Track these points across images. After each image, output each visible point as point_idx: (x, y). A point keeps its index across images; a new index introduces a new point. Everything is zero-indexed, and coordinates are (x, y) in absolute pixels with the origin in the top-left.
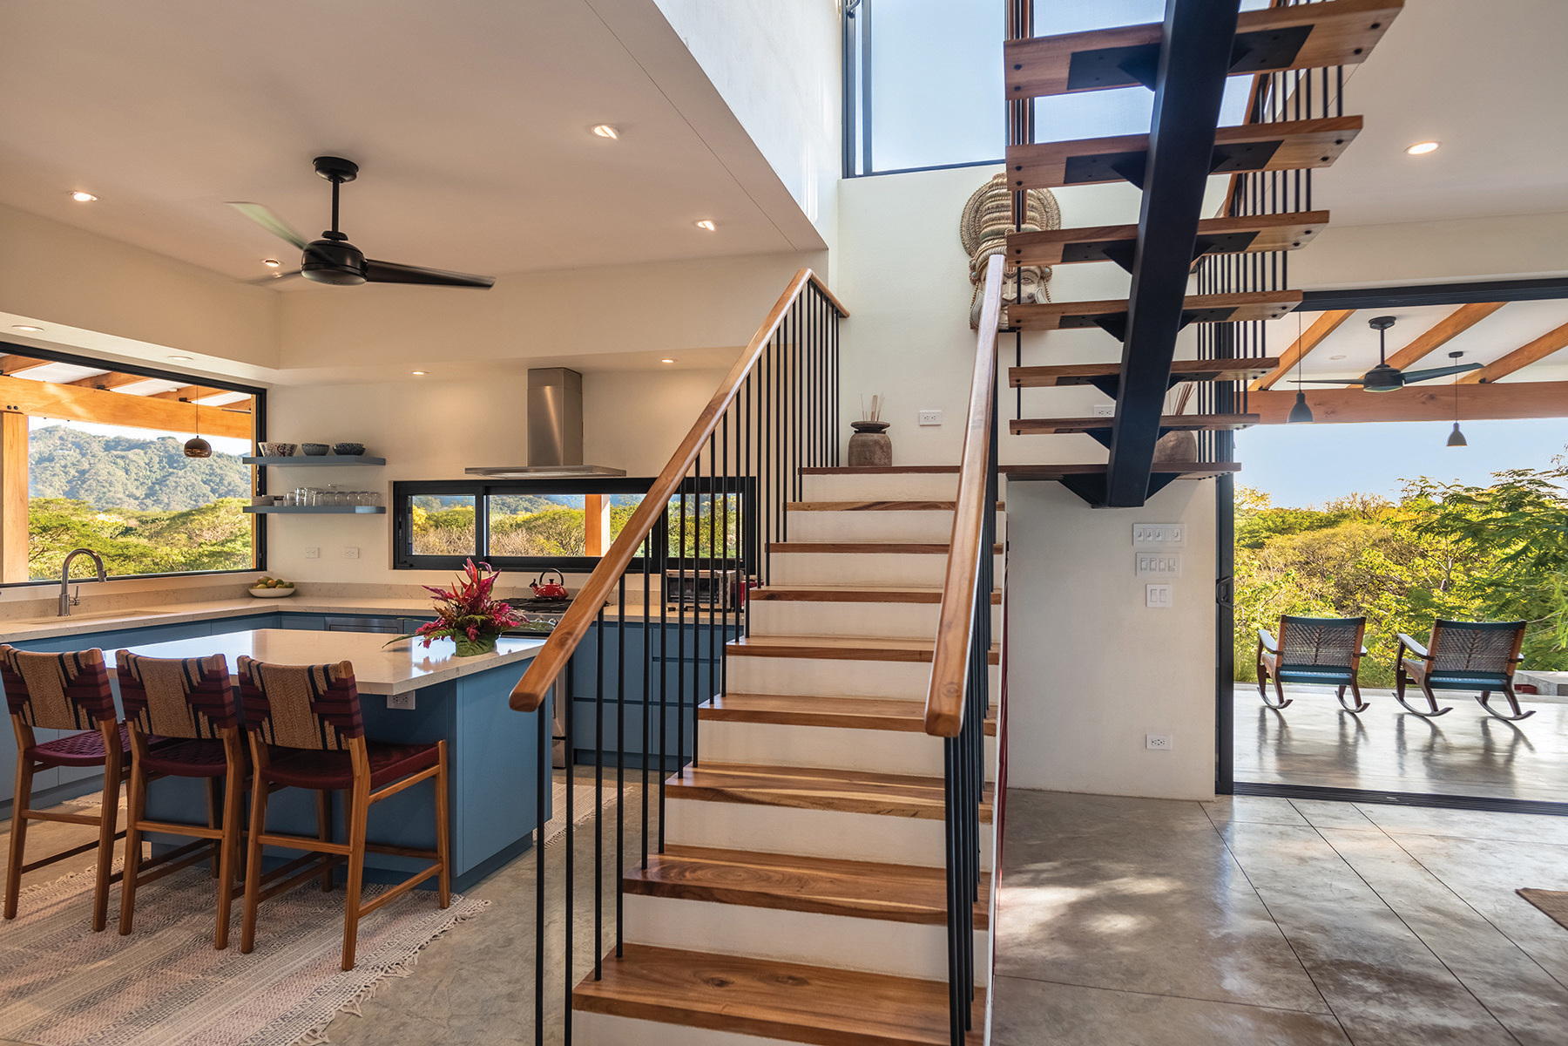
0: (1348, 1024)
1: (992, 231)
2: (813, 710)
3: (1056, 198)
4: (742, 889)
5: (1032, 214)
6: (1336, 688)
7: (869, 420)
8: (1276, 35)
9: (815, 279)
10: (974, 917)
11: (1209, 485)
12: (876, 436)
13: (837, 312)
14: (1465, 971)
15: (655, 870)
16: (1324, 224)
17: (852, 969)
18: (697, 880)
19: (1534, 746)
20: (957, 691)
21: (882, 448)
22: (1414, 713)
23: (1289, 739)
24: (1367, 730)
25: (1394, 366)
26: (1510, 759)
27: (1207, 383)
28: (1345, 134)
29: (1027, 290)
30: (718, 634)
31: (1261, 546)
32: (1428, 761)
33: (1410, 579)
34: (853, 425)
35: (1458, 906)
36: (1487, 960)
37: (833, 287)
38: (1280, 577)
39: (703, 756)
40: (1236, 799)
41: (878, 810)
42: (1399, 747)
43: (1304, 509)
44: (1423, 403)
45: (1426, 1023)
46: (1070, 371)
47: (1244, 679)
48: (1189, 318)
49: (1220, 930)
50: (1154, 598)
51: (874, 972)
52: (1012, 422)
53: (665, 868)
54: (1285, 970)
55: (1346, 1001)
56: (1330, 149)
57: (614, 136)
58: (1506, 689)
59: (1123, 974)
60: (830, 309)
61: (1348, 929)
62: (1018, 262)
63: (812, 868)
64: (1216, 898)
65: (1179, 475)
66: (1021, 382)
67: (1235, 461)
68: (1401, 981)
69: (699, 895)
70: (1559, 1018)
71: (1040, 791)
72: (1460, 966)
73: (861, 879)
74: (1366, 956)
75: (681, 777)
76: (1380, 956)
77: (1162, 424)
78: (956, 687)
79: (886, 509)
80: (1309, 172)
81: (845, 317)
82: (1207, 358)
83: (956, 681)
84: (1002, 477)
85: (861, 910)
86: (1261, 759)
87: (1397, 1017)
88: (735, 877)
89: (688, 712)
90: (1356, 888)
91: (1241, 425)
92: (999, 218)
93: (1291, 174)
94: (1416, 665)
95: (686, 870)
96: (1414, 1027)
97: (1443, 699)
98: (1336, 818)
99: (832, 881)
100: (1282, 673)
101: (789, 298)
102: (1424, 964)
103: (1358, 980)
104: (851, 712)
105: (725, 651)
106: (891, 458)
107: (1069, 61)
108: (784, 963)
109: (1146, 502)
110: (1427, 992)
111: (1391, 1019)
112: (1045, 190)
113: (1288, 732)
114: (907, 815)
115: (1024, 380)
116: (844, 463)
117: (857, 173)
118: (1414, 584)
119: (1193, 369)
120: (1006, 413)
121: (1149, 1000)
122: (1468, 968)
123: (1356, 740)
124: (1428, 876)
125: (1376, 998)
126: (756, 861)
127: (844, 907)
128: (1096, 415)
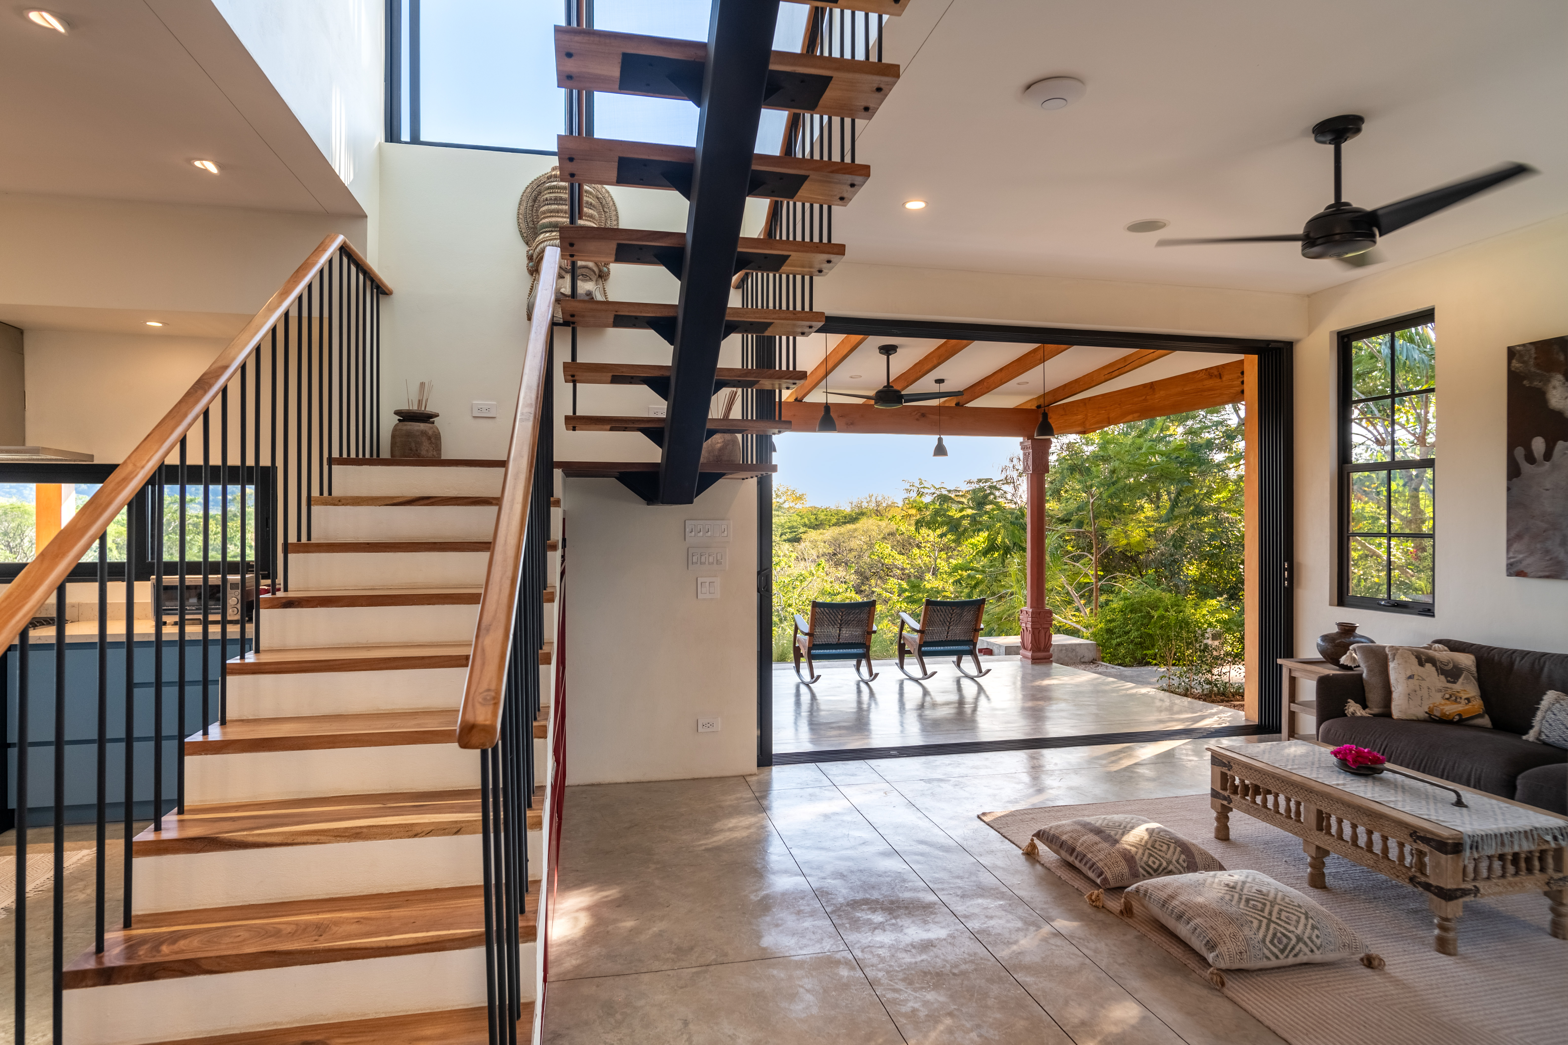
0: (858, 954)
1: (550, 223)
2: (340, 730)
3: (614, 197)
4: (241, 952)
5: (591, 211)
6: (854, 662)
7: (415, 408)
8: (804, 79)
9: (348, 247)
10: (520, 930)
11: (751, 484)
12: (422, 426)
13: (378, 287)
14: (943, 889)
15: (117, 950)
16: (839, 256)
17: (383, 1016)
18: (176, 953)
19: (991, 697)
20: (494, 698)
21: (429, 438)
22: (911, 679)
23: (818, 710)
24: (877, 696)
25: (897, 387)
26: (975, 710)
27: (750, 390)
28: (857, 179)
29: (584, 287)
30: (215, 653)
31: (797, 540)
32: (920, 716)
33: (908, 566)
34: (397, 413)
35: (939, 837)
36: (958, 877)
37: (373, 259)
38: (813, 568)
39: (191, 799)
40: (775, 769)
41: (415, 832)
42: (900, 708)
43: (833, 507)
44: (917, 420)
45: (916, 940)
46: (624, 370)
47: (782, 659)
48: (732, 328)
49: (759, 893)
50: (704, 590)
51: (410, 1013)
52: (567, 418)
53: (131, 946)
54: (811, 919)
55: (858, 935)
56: (846, 191)
57: (61, 29)
58: (972, 653)
59: (674, 953)
60: (368, 283)
61: (861, 871)
62: (572, 256)
63: (335, 911)
64: (757, 863)
65: (724, 474)
66: (576, 378)
67: (774, 463)
68: (899, 907)
69: (179, 971)
70: (1004, 913)
71: (599, 785)
72: (940, 886)
73: (396, 913)
74: (874, 892)
75: (158, 828)
76: (885, 890)
77: (709, 426)
78: (493, 694)
79: (432, 504)
80: (830, 208)
81: (387, 294)
82: (750, 367)
83: (493, 687)
84: (558, 474)
85: (393, 947)
86: (796, 730)
87: (896, 940)
88: (231, 940)
89: (170, 748)
90: (867, 834)
91: (776, 431)
92: (558, 211)
93: (816, 207)
94: (912, 638)
95: (162, 943)
96: (908, 945)
97: (932, 663)
98: (853, 775)
99: (358, 921)
100: (813, 652)
101: (314, 264)
102: (915, 890)
103: (867, 914)
104: (386, 728)
105: (225, 671)
106: (440, 450)
107: (620, 61)
108: (297, 1027)
109: (695, 500)
110: (917, 913)
111: (891, 942)
112: (599, 186)
113: (818, 704)
114: (448, 834)
115: (579, 375)
116: (385, 453)
117: (403, 139)
118: (912, 570)
119: (735, 376)
120: (562, 408)
121: (697, 973)
122: (946, 886)
123: (869, 705)
124: (920, 814)
125: (880, 926)
126: (262, 915)
127: (372, 948)
128: (652, 415)
